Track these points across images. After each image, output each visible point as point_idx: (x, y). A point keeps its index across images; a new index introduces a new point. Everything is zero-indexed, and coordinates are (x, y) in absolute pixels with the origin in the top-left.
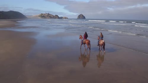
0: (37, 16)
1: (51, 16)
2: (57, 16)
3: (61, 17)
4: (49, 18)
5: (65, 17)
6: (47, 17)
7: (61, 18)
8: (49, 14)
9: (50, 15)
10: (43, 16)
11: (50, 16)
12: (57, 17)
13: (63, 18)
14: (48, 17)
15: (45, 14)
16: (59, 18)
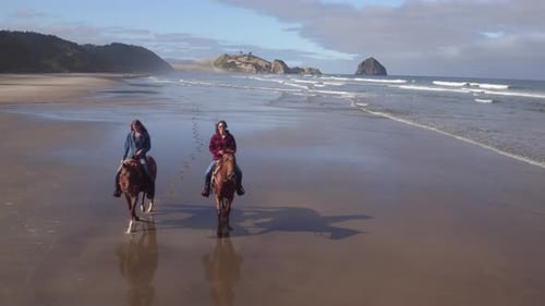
0: (207, 65)
1: (261, 63)
2: (282, 63)
3: (297, 68)
5: (310, 69)
6: (243, 66)
7: (297, 71)
8: (250, 56)
9: (254, 61)
10: (229, 63)
11: (254, 64)
12: (279, 67)
13: (303, 70)
14: (249, 67)
15: (236, 58)
16: (288, 71)
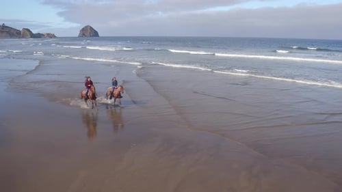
1: (12, 31)
2: (28, 30)
3: (39, 34)
4: (6, 37)
5: (48, 34)
7: (39, 36)
8: (4, 27)
11: (7, 32)
12: (26, 34)
13: (43, 35)
14: (4, 34)
16: (33, 36)
